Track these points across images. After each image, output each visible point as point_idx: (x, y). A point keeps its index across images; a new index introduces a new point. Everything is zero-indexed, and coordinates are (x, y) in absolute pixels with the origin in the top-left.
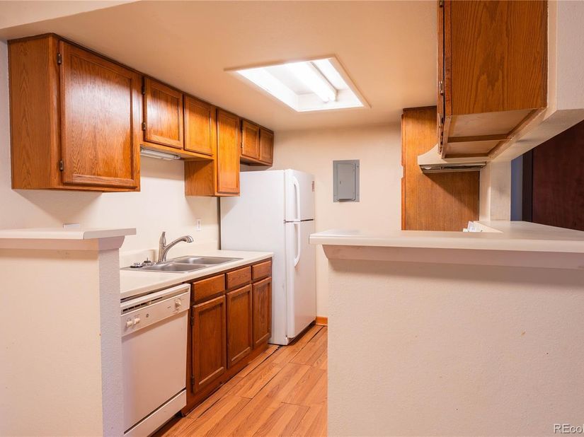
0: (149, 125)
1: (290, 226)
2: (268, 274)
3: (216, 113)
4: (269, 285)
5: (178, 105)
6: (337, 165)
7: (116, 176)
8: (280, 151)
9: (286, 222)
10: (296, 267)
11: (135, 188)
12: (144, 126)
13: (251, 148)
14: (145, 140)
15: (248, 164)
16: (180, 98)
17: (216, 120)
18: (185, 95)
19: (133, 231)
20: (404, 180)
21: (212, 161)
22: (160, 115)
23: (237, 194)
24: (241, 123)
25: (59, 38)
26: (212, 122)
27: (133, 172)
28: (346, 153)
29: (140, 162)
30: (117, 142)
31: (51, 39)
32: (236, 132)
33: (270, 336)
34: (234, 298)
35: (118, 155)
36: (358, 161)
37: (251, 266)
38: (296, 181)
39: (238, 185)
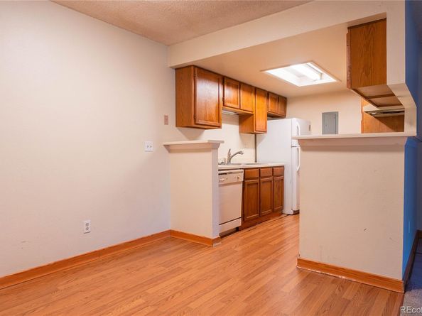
0: (225, 98)
1: (295, 149)
2: (282, 174)
3: (255, 91)
4: (282, 180)
5: (237, 88)
6: (324, 115)
7: (212, 121)
8: (290, 109)
9: (292, 147)
10: (298, 172)
11: (219, 127)
12: (223, 99)
13: (274, 107)
14: (224, 105)
15: (272, 116)
16: (239, 85)
17: (255, 94)
18: (241, 83)
19: (223, 142)
20: (362, 121)
21: (252, 115)
22: (230, 93)
23: (266, 132)
24: (268, 95)
25: (195, 66)
26: (253, 95)
27: (219, 120)
28: (330, 108)
29: (222, 116)
30: (213, 106)
31: (192, 68)
32: (265, 100)
33: (282, 209)
34: (264, 182)
35: (214, 112)
36: (338, 113)
37: (273, 168)
38: (298, 124)
39: (266, 128)
